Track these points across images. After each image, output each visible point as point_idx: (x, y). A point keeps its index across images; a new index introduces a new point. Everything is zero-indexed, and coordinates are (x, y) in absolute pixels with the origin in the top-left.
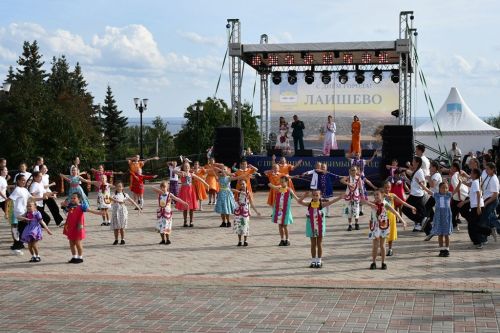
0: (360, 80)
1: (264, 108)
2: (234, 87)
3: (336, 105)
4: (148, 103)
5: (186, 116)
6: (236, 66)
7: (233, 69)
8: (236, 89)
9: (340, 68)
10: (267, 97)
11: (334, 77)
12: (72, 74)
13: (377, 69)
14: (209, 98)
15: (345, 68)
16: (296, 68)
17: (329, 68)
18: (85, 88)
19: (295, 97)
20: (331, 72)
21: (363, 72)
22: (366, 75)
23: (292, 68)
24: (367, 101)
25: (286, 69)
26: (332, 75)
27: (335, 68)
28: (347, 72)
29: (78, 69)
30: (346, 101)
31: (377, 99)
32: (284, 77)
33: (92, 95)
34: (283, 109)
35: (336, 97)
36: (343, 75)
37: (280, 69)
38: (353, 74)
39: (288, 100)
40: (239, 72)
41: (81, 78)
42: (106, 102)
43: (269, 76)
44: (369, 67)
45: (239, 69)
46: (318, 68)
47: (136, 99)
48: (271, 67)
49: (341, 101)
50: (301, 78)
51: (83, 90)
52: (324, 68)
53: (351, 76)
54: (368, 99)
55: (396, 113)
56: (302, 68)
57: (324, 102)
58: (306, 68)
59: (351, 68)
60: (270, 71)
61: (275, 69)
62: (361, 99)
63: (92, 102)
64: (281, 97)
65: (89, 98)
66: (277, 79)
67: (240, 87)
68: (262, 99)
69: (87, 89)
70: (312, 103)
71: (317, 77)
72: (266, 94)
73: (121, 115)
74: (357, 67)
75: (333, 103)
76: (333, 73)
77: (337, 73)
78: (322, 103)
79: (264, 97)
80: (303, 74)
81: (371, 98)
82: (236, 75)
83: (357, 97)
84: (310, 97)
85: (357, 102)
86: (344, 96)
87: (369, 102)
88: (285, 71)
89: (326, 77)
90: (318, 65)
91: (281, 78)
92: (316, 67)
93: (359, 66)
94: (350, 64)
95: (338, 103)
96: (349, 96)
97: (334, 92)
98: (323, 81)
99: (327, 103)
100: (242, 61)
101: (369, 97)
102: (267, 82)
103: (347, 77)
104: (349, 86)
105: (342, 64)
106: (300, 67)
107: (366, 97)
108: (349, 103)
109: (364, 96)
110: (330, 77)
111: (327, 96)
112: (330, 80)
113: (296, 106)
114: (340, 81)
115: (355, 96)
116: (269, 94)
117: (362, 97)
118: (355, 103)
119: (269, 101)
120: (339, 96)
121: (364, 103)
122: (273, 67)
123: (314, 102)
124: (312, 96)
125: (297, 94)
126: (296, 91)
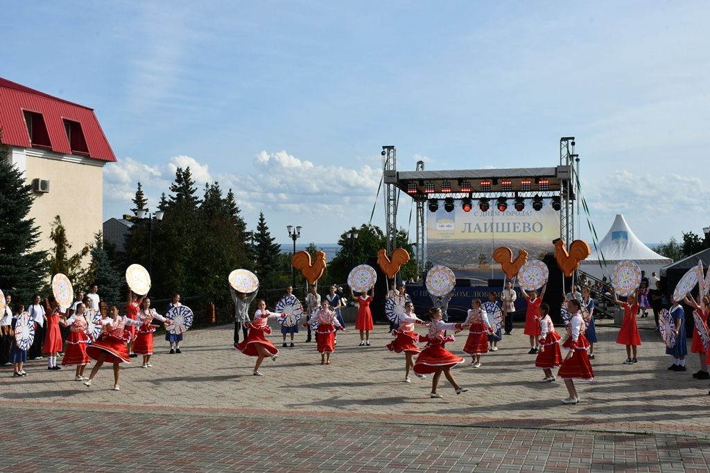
0: (519, 205)
1: (420, 236)
2: (389, 215)
3: (495, 233)
4: (301, 231)
5: (340, 243)
6: (392, 193)
7: (389, 197)
8: (392, 217)
9: (499, 195)
10: (423, 225)
11: (493, 205)
12: (224, 200)
13: (537, 195)
14: (364, 225)
15: (504, 195)
16: (454, 196)
17: (488, 195)
18: (237, 215)
19: (453, 224)
20: (489, 199)
21: (523, 199)
22: (525, 202)
23: (448, 195)
24: (527, 229)
25: (443, 196)
27: (493, 195)
28: (506, 199)
29: (230, 196)
30: (506, 229)
31: (537, 227)
32: (441, 204)
33: (245, 221)
34: (440, 237)
35: (495, 225)
36: (502, 203)
37: (437, 196)
38: (513, 200)
39: (445, 228)
40: (394, 200)
41: (234, 204)
42: (259, 229)
43: (426, 204)
44: (529, 194)
45: (395, 196)
46: (476, 195)
47: (289, 227)
48: (427, 194)
49: (500, 229)
50: (458, 206)
51: (236, 216)
52: (482, 195)
53: (511, 204)
54: (528, 227)
56: (459, 196)
57: (483, 230)
58: (464, 195)
59: (510, 195)
60: (426, 198)
61: (431, 196)
62: (521, 227)
63: (244, 229)
64: (438, 224)
65: (242, 225)
66: (433, 206)
67: (395, 214)
68: (418, 227)
69: (240, 215)
70: (470, 231)
71: (475, 203)
72: (422, 222)
73: (273, 242)
74: (516, 194)
75: (492, 231)
76: (491, 201)
77: (495, 201)
78: (480, 231)
79: (420, 224)
80: (460, 201)
81: (531, 226)
82: (392, 202)
83: (517, 225)
84: (467, 225)
85: (517, 230)
86: (503, 224)
87: (530, 229)
88: (442, 198)
89: (484, 205)
90: (476, 192)
91: (437, 205)
92: (474, 193)
93: (519, 193)
94: (509, 191)
95: (497, 231)
96: (509, 224)
97: (493, 219)
98: (481, 208)
99: (485, 231)
100: (397, 189)
101: (529, 225)
102: (423, 209)
103: (506, 204)
104: (508, 214)
105: (501, 191)
106: (457, 194)
107: (527, 225)
108: (509, 231)
109: (524, 224)
110: (488, 204)
111: (485, 224)
112: (488, 208)
113: (453, 234)
114: (499, 208)
115: (514, 224)
116: (425, 222)
117: (522, 225)
118: (514, 231)
119: (425, 229)
120: (497, 224)
121: (524, 231)
122: (429, 194)
123: (472, 230)
124: (470, 224)
125: (454, 222)
126: (453, 219)
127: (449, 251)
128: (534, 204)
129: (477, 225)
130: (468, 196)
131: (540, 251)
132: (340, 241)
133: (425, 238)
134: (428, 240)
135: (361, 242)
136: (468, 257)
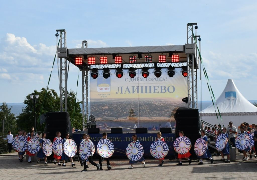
0: (158, 74)
1: (85, 96)
2: (61, 81)
3: (140, 94)
5: (26, 102)
6: (63, 65)
7: (61, 67)
8: (64, 82)
9: (142, 66)
10: (87, 88)
11: (138, 73)
13: (171, 66)
14: (43, 89)
15: (146, 65)
16: (110, 66)
17: (135, 66)
20: (136, 69)
21: (160, 68)
22: (162, 71)
23: (106, 66)
24: (163, 91)
25: (102, 67)
26: (136, 71)
27: (139, 66)
28: (148, 68)
30: (148, 91)
31: (171, 89)
32: (100, 73)
34: (99, 97)
35: (140, 88)
36: (145, 72)
37: (97, 66)
38: (153, 69)
39: (104, 91)
40: (66, 70)
43: (89, 72)
44: (165, 65)
45: (66, 67)
46: (126, 66)
48: (90, 65)
49: (144, 91)
50: (113, 73)
52: (130, 66)
53: (152, 72)
54: (164, 89)
55: (186, 100)
56: (113, 66)
57: (131, 91)
58: (117, 66)
59: (151, 65)
60: (89, 69)
61: (93, 67)
62: (159, 89)
64: (98, 88)
66: (95, 74)
67: (66, 81)
68: (83, 90)
70: (122, 93)
71: (126, 73)
72: (87, 86)
74: (156, 65)
75: (138, 92)
76: (137, 70)
77: (140, 70)
78: (130, 93)
79: (85, 88)
80: (115, 70)
81: (166, 89)
82: (63, 72)
83: (156, 88)
84: (120, 88)
85: (156, 91)
86: (146, 87)
87: (166, 91)
88: (101, 68)
89: (132, 73)
90: (126, 63)
91: (97, 74)
92: (124, 65)
93: (157, 64)
94: (150, 63)
95: (142, 92)
96: (150, 87)
97: (138, 84)
98: (130, 75)
99: (133, 92)
100: (68, 61)
101: (165, 87)
102: (87, 77)
103: (148, 72)
104: (150, 80)
105: (144, 63)
106: (112, 65)
107: (163, 88)
108: (150, 92)
109: (161, 87)
110: (135, 73)
111: (133, 87)
112: (135, 75)
113: (110, 95)
114: (143, 75)
115: (154, 87)
116: (89, 86)
117: (160, 87)
118: (154, 92)
119: (89, 91)
120: (142, 87)
121: (162, 92)
122: (92, 66)
123: (124, 92)
124: (122, 87)
125: (110, 86)
126: (109, 83)
127: (107, 107)
128: (168, 72)
129: (127, 87)
130: (120, 66)
131: (173, 107)
132: (26, 101)
133: (89, 98)
134: (91, 99)
135: (41, 101)
136: (120, 111)
